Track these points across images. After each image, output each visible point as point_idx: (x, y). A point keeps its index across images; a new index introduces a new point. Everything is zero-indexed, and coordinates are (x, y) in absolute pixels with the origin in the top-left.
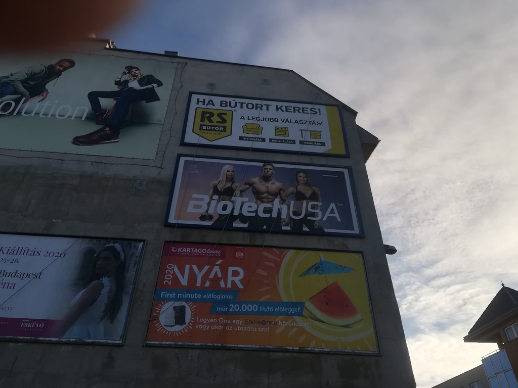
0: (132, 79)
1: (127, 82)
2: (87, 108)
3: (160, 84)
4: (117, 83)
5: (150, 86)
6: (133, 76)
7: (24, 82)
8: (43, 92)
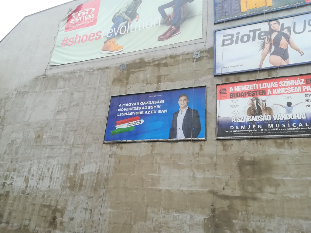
2: (159, 17)
7: (126, 13)
8: (136, 15)
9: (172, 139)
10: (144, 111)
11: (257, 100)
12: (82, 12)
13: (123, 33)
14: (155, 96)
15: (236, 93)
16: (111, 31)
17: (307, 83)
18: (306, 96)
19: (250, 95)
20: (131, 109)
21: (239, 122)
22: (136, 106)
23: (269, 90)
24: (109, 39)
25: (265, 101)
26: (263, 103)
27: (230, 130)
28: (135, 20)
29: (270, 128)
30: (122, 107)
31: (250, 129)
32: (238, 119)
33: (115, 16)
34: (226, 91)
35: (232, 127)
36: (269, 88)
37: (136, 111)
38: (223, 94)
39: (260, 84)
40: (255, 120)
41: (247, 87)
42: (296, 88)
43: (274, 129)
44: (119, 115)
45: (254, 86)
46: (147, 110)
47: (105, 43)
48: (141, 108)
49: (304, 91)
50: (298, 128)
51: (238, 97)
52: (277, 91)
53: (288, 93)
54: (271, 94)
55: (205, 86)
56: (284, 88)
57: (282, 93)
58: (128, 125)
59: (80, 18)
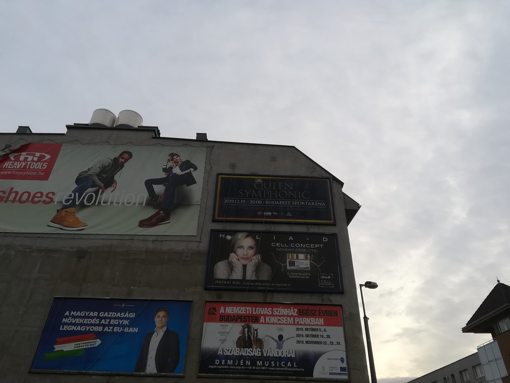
0: (175, 165)
1: (171, 168)
2: (145, 195)
3: (195, 168)
4: (165, 170)
5: (188, 171)
6: (175, 162)
7: (98, 175)
8: (113, 183)
9: (138, 373)
10: (104, 326)
11: (249, 328)
12: (27, 154)
13: (90, 204)
14: (123, 306)
15: (227, 316)
16: (70, 196)
17: (300, 314)
18: (298, 329)
19: (242, 320)
20: (84, 321)
21: (226, 354)
22: (92, 318)
23: (262, 317)
24: (65, 207)
25: (256, 330)
26: (254, 333)
27: (215, 365)
28: (110, 189)
29: (259, 366)
30: (70, 316)
31: (238, 365)
32: (225, 350)
33: (80, 175)
34: (216, 311)
35: (217, 362)
36: (263, 315)
37: (91, 325)
38: (212, 315)
39: (254, 308)
40: (244, 354)
41: (240, 309)
42: (289, 318)
43: (263, 368)
44: (63, 328)
45: (248, 310)
46: (109, 325)
47: (58, 211)
48: (100, 321)
49: (296, 323)
50: (286, 369)
51: (229, 321)
52: (270, 319)
53: (280, 324)
54: (264, 322)
55: (192, 301)
56: (277, 317)
57: (275, 322)
58: (75, 346)
59: (24, 164)
